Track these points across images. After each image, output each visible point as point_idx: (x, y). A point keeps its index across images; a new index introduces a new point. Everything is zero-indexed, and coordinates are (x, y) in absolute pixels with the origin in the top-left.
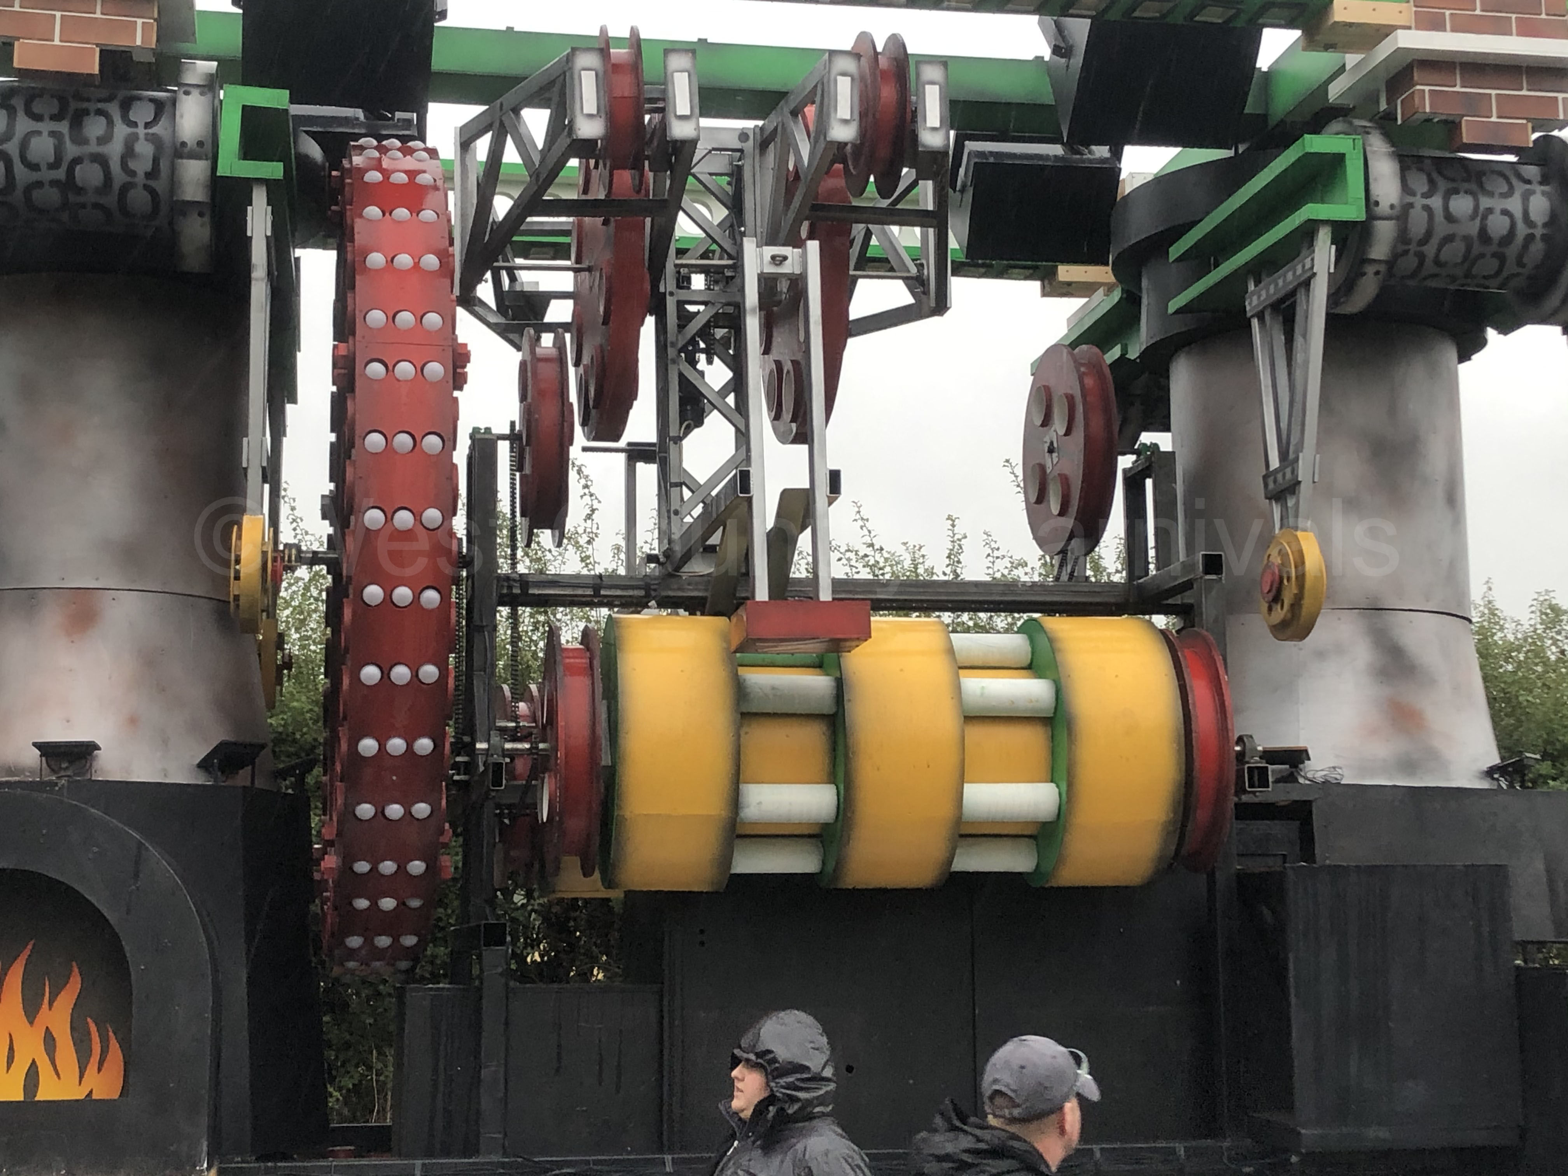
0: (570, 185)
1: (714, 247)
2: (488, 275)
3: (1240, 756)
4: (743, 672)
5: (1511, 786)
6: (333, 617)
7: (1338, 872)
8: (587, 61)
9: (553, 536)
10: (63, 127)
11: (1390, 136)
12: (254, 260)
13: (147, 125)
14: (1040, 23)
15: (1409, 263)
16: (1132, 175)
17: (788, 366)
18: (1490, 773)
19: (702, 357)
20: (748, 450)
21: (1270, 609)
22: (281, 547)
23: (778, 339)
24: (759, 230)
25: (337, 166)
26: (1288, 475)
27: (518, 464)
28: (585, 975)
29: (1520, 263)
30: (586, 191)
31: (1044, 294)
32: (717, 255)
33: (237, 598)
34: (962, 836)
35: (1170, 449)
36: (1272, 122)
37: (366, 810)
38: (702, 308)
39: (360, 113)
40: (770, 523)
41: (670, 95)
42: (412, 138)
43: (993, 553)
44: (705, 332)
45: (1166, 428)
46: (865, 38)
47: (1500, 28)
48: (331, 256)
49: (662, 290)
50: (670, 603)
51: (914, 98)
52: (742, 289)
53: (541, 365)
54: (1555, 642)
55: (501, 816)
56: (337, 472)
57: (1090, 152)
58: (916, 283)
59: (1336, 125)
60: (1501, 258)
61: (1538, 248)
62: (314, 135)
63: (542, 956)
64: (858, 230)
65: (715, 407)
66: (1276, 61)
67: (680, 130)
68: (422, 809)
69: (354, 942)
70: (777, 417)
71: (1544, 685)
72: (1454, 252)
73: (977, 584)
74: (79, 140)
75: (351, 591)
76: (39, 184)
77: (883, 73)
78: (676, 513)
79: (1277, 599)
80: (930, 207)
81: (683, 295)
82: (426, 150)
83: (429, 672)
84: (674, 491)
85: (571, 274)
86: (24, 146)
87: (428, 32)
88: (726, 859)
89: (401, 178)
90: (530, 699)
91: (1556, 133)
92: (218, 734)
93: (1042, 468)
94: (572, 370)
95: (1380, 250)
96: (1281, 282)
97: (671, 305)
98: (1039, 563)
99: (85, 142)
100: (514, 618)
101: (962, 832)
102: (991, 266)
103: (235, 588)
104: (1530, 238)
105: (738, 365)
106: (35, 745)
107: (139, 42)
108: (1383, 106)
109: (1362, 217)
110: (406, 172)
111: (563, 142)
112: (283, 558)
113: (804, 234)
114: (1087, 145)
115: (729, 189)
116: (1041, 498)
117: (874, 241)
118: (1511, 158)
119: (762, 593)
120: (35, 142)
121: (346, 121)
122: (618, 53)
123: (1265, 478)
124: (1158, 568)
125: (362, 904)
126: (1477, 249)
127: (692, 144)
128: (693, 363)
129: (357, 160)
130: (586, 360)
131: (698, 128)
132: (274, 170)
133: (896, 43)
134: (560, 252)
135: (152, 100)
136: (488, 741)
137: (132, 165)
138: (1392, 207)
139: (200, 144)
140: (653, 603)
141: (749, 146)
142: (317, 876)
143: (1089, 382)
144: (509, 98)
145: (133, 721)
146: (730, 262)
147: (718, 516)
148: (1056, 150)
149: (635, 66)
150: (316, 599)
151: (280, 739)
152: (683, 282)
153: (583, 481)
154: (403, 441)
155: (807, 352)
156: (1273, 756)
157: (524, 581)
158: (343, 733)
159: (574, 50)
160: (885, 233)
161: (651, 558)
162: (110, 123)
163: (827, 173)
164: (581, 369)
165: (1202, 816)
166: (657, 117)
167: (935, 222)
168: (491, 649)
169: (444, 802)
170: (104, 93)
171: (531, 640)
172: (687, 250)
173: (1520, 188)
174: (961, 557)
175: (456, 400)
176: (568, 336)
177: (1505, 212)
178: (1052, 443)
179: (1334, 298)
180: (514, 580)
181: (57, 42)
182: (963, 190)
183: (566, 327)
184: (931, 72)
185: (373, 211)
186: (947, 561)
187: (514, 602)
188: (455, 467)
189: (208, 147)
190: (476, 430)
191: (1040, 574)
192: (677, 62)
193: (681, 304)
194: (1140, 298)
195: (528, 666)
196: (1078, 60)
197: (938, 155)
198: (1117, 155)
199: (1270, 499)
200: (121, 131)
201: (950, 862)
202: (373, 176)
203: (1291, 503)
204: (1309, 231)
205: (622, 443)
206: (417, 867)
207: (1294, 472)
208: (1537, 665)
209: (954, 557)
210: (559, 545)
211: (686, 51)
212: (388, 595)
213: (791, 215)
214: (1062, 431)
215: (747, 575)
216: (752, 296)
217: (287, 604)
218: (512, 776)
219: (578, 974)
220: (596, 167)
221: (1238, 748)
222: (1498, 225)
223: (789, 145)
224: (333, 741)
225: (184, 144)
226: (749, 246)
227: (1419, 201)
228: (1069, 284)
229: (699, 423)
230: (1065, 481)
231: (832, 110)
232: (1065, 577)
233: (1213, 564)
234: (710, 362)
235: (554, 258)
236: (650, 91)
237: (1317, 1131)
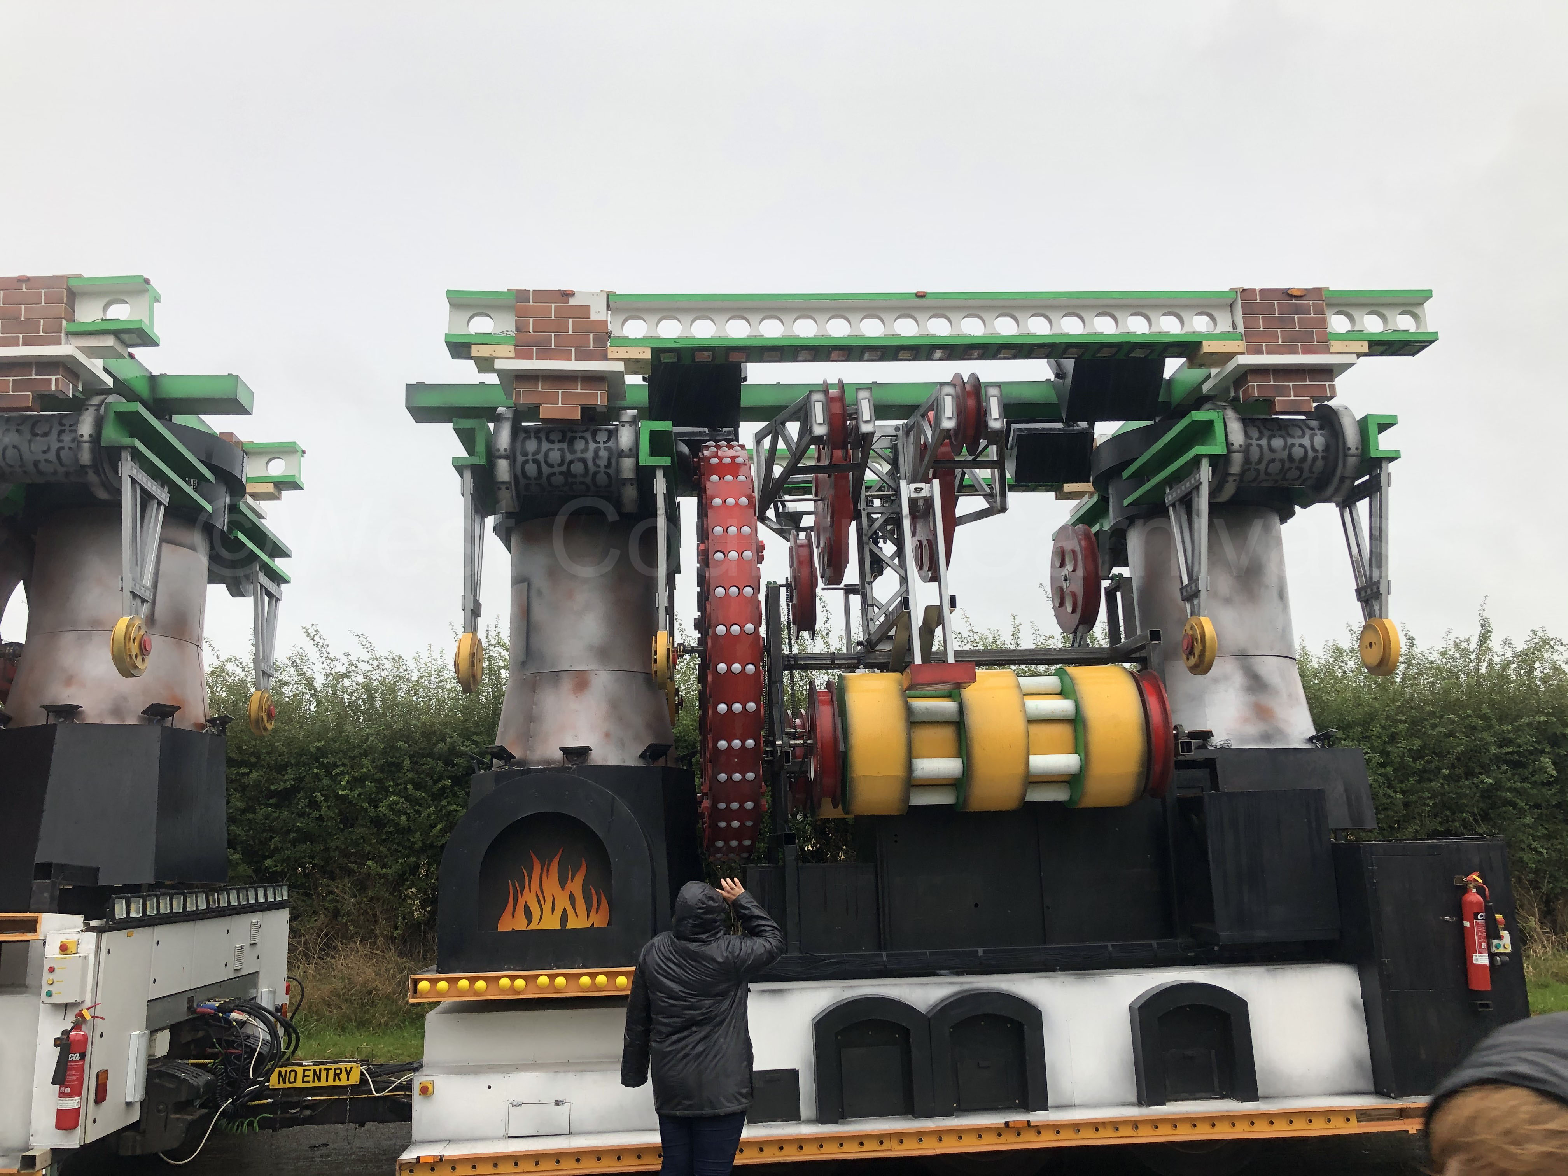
0: (810, 458)
1: (885, 484)
2: (772, 506)
3: (1176, 736)
4: (910, 701)
5: (1323, 746)
6: (702, 678)
7: (1231, 796)
8: (817, 396)
9: (809, 634)
10: (565, 446)
11: (1236, 409)
12: (658, 505)
13: (605, 442)
14: (1048, 362)
15: (1251, 475)
16: (1100, 436)
17: (925, 543)
18: (1311, 740)
19: (881, 540)
20: (907, 587)
21: (1188, 659)
22: (675, 646)
23: (919, 529)
24: (907, 475)
25: (696, 456)
26: (1194, 588)
27: (790, 599)
28: (835, 857)
29: (1311, 472)
30: (819, 461)
31: (1057, 499)
32: (886, 488)
33: (656, 672)
34: (1030, 783)
35: (1129, 576)
36: (1173, 405)
37: (723, 777)
38: (880, 516)
39: (706, 430)
40: (920, 623)
41: (860, 410)
42: (732, 440)
43: (1036, 633)
44: (881, 528)
45: (1126, 565)
46: (958, 376)
47: (1293, 351)
48: (695, 500)
49: (859, 508)
50: (870, 666)
51: (984, 404)
52: (900, 505)
53: (801, 549)
54: (1340, 667)
55: (790, 777)
56: (701, 606)
57: (1078, 426)
58: (989, 497)
59: (1207, 406)
60: (1301, 470)
61: (1320, 464)
62: (684, 442)
63: (813, 848)
64: (958, 472)
65: (889, 565)
66: (1173, 374)
67: (865, 428)
68: (750, 776)
69: (720, 844)
70: (921, 569)
71: (1335, 690)
72: (1275, 468)
73: (1030, 651)
74: (573, 452)
75: (711, 667)
76: (553, 474)
77: (968, 392)
78: (871, 620)
79: (1191, 653)
80: (995, 459)
81: (870, 510)
82: (739, 446)
83: (751, 706)
84: (870, 609)
85: (813, 502)
86: (546, 455)
87: (738, 388)
88: (906, 798)
89: (728, 460)
90: (801, 716)
91: (1326, 403)
92: (648, 741)
93: (1061, 589)
94: (815, 550)
95: (1235, 468)
96: (1183, 488)
97: (864, 514)
98: (1061, 637)
99: (574, 452)
100: (792, 675)
101: (1030, 781)
102: (1028, 486)
103: (654, 667)
104: (1315, 459)
105: (900, 544)
106: (561, 749)
107: (599, 403)
108: (1232, 394)
109: (1225, 452)
110: (730, 457)
111: (807, 438)
112: (677, 652)
113: (930, 476)
114: (1076, 422)
115: (891, 455)
116: (1062, 604)
117: (966, 477)
118: (1303, 417)
119: (918, 660)
120: (551, 454)
121: (700, 434)
122: (833, 392)
123: (1181, 589)
124: (1126, 638)
125: (723, 824)
126: (1287, 465)
127: (872, 434)
128: (876, 543)
129: (706, 453)
130: (822, 545)
131: (875, 426)
132: (666, 461)
133: (974, 377)
134: (807, 491)
135: (606, 430)
136: (782, 740)
137: (598, 462)
138: (1241, 446)
139: (630, 450)
140: (861, 666)
141: (900, 433)
142: (700, 810)
143: (1083, 543)
144: (779, 418)
145: (607, 735)
146: (894, 493)
147: (893, 621)
148: (1060, 425)
149: (841, 398)
150: (693, 669)
151: (678, 740)
152: (870, 503)
153: (822, 604)
154: (734, 590)
155: (935, 535)
156: (1193, 735)
157: (796, 657)
158: (710, 737)
159: (811, 392)
160: (972, 472)
161: (860, 643)
162: (587, 442)
163: (941, 445)
164: (820, 550)
165: (1157, 768)
166: (854, 422)
167: (998, 466)
168: (782, 692)
169: (761, 772)
170: (584, 428)
171: (800, 686)
172: (871, 487)
173: (1308, 432)
174: (1019, 635)
175: (759, 569)
176: (812, 533)
177: (1301, 446)
178: (1066, 575)
179: (1212, 494)
180: (791, 658)
181: (560, 405)
182: (1012, 448)
183: (811, 528)
184: (993, 391)
185: (715, 478)
186: (1012, 637)
187: (791, 668)
188: (760, 602)
189: (634, 451)
190: (769, 583)
191: (1062, 642)
192: (863, 394)
193: (869, 514)
194: (1108, 499)
195: (799, 699)
196: (1069, 380)
197: (997, 432)
198: (1092, 426)
199: (1184, 600)
200: (592, 446)
201: (1024, 796)
202: (715, 461)
203: (1196, 602)
204: (1197, 460)
205: (842, 586)
206: (749, 805)
207: (1197, 586)
208: (1331, 679)
209: (1015, 635)
210: (813, 639)
211: (867, 389)
212: (729, 668)
213: (923, 467)
214: (1071, 569)
215: (910, 649)
216: (905, 510)
217: (679, 672)
218: (795, 757)
219: (832, 856)
220: (824, 449)
221: (1174, 732)
222: (1298, 452)
223: (921, 431)
224: (704, 741)
225: (622, 451)
226: (903, 484)
227: (1254, 442)
228: (1070, 493)
229: (881, 574)
230: (1074, 595)
231: (943, 413)
232: (1076, 645)
233: (1155, 636)
234: (885, 543)
235: (804, 495)
236: (850, 410)
237: (1229, 933)
